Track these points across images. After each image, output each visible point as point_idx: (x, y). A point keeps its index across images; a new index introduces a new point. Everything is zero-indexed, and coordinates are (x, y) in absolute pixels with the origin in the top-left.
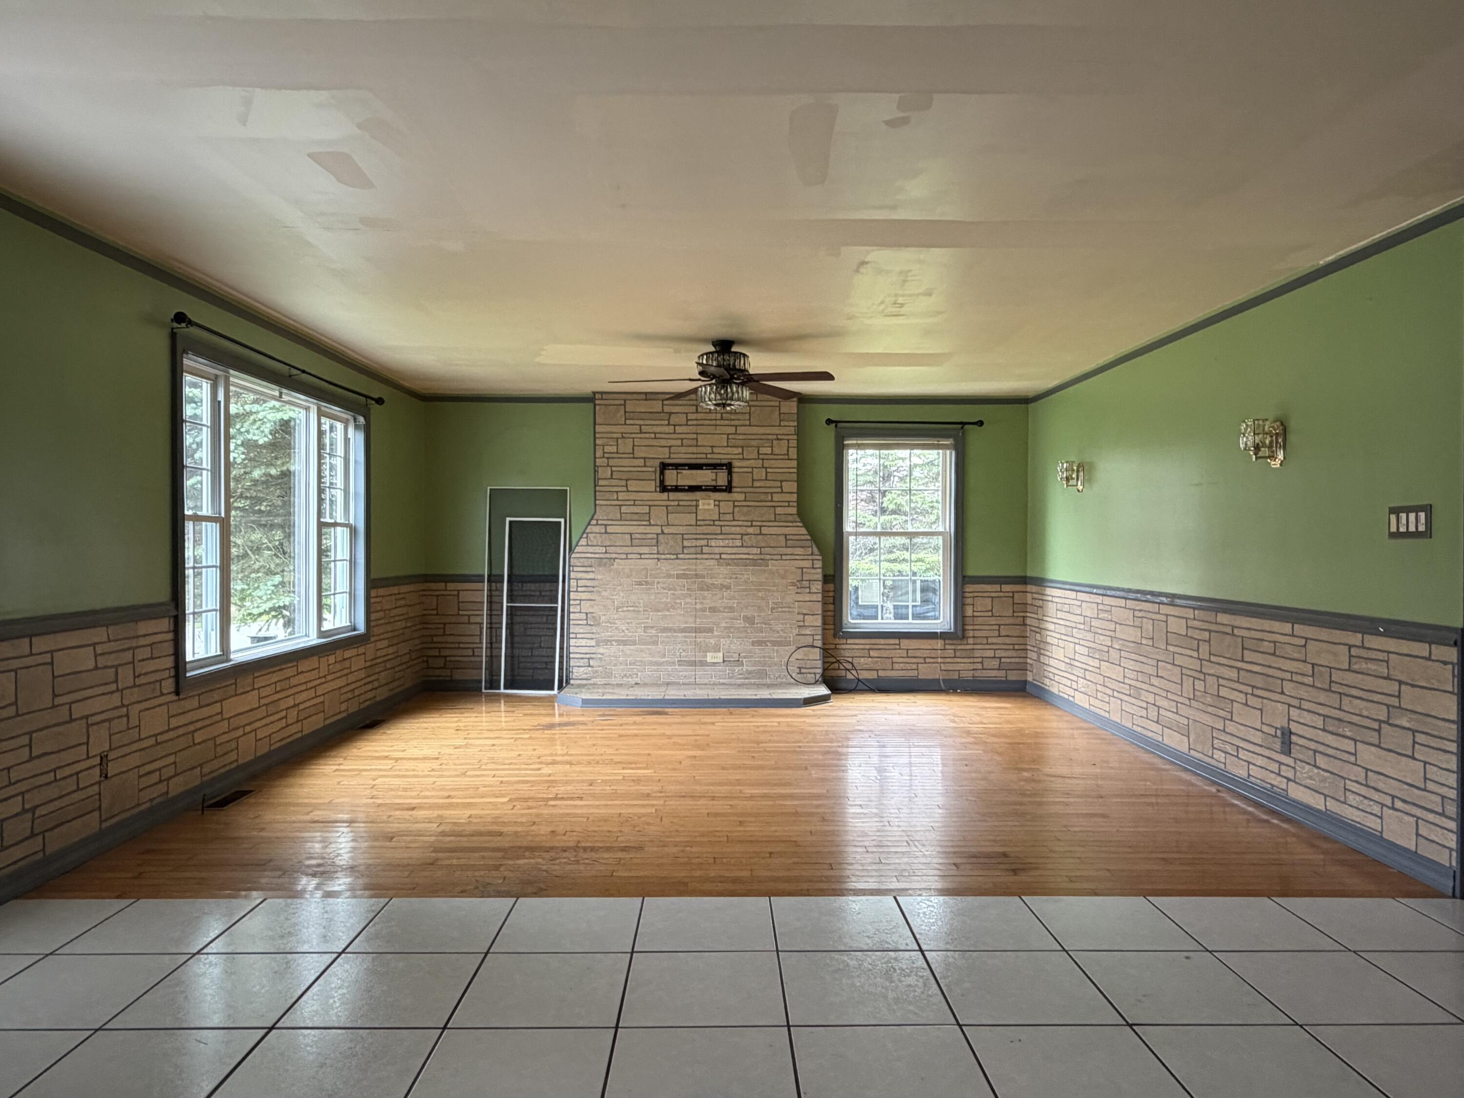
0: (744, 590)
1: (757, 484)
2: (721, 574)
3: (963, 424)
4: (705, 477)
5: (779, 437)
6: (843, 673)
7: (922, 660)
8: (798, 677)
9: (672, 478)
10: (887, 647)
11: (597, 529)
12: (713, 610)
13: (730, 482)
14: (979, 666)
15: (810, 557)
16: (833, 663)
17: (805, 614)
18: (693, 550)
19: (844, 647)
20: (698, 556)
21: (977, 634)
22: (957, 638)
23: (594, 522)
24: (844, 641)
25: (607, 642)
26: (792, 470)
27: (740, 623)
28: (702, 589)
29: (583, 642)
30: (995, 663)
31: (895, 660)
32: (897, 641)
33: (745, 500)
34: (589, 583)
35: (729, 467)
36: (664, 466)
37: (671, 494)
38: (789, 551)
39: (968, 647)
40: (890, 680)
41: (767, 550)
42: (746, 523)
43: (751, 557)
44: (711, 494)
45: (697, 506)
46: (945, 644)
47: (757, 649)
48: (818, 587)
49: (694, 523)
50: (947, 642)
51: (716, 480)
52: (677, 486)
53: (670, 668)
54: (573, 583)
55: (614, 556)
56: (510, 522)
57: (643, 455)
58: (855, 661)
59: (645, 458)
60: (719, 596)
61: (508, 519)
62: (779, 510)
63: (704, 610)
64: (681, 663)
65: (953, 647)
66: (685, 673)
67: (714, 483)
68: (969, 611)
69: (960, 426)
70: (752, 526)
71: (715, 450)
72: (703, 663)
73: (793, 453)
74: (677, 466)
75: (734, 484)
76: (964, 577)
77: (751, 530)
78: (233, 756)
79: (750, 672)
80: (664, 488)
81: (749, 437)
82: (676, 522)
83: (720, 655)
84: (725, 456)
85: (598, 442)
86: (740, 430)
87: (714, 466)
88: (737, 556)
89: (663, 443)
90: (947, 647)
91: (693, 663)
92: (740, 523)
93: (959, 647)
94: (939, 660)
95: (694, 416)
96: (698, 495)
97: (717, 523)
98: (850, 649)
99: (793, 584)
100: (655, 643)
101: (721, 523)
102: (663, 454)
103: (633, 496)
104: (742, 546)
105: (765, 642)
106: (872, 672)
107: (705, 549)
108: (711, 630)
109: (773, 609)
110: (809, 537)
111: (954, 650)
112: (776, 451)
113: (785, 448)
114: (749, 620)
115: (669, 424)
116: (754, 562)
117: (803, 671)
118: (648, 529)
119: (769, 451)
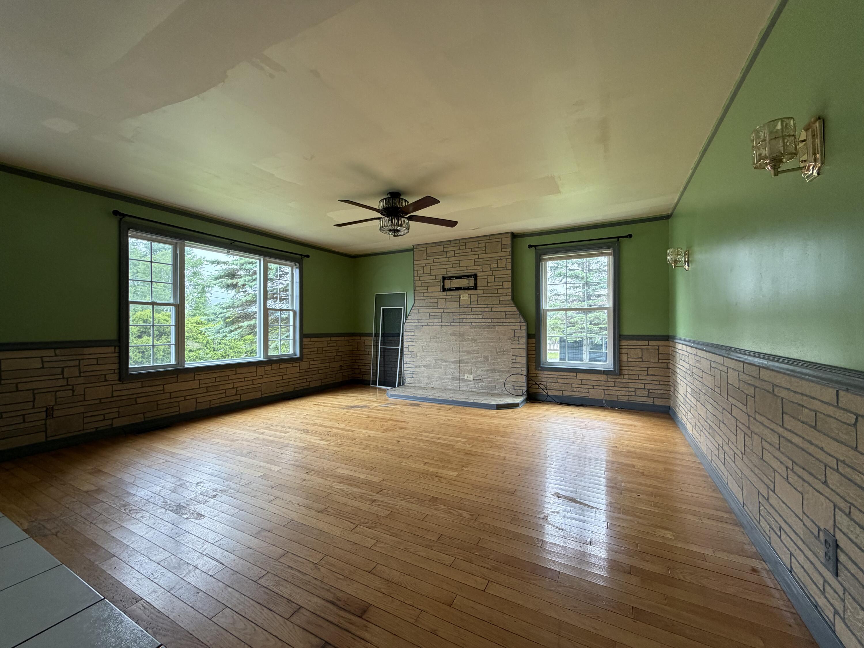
0: (483, 342)
1: (489, 284)
2: (472, 333)
4: (464, 282)
5: (501, 258)
6: (541, 391)
7: (592, 387)
8: (511, 391)
9: (448, 284)
10: (568, 377)
11: (415, 311)
12: (468, 352)
13: (476, 284)
14: (633, 394)
15: (519, 324)
16: (533, 384)
17: (516, 356)
18: (458, 321)
19: (541, 375)
20: (460, 324)
21: (630, 372)
22: (616, 375)
23: (414, 308)
24: (542, 372)
25: (419, 366)
26: (507, 276)
27: (481, 359)
28: (463, 341)
29: (410, 366)
30: (646, 393)
31: (573, 385)
32: (575, 374)
33: (484, 294)
34: (412, 337)
35: (475, 276)
36: (444, 278)
37: (447, 292)
38: (508, 320)
39: (624, 381)
40: (569, 397)
42: (484, 306)
43: (487, 324)
44: (466, 291)
45: (460, 298)
46: (607, 378)
47: (490, 374)
48: (524, 340)
49: (458, 306)
50: (609, 376)
51: (469, 284)
52: (450, 288)
53: (447, 381)
54: (405, 337)
55: (422, 324)
56: (383, 309)
57: (434, 274)
58: (549, 384)
60: (471, 345)
62: (501, 298)
63: (463, 352)
64: (453, 379)
65: (613, 380)
66: (454, 385)
67: (468, 286)
68: (625, 358)
69: (617, 239)
70: (487, 307)
71: (468, 268)
72: (463, 380)
73: (509, 266)
74: (450, 278)
75: (478, 285)
76: (620, 336)
77: (487, 310)
79: (487, 387)
80: (444, 290)
81: (485, 259)
82: (450, 307)
83: (472, 376)
84: (473, 271)
85: (415, 269)
86: (481, 256)
87: (468, 276)
88: (480, 324)
89: (444, 267)
90: (609, 380)
91: (458, 379)
92: (481, 306)
93: (618, 380)
94: (603, 388)
95: (458, 252)
96: (461, 292)
97: (469, 306)
98: (545, 378)
99: (510, 339)
100: (441, 368)
101: (472, 306)
102: (443, 273)
103: (431, 294)
104: (482, 318)
105: (495, 370)
106: (559, 392)
107: (464, 320)
108: (467, 363)
109: (499, 352)
110: (518, 313)
111: (614, 382)
112: (500, 266)
113: (505, 264)
114: (486, 358)
115: (446, 257)
116: (489, 327)
117: (516, 388)
118: (437, 311)
119: (496, 266)
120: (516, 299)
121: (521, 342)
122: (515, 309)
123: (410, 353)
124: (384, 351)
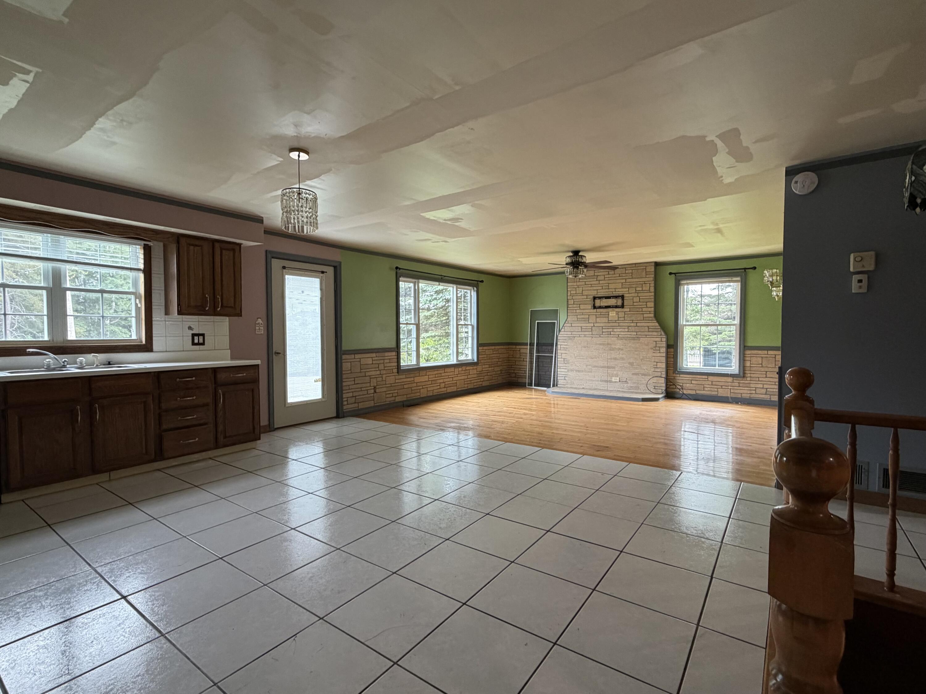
0: (629, 351)
1: (635, 304)
2: (619, 344)
3: (745, 269)
4: (612, 302)
5: (646, 282)
6: (678, 390)
7: (720, 387)
8: (654, 391)
9: (598, 303)
10: (701, 379)
11: (568, 325)
12: (615, 359)
13: (623, 304)
14: (754, 392)
15: (660, 336)
16: (671, 385)
17: (657, 362)
18: (607, 333)
19: (678, 378)
20: (609, 336)
21: (752, 375)
22: (741, 377)
23: (567, 322)
24: (679, 376)
25: (572, 370)
26: (651, 297)
27: (627, 365)
28: (610, 350)
29: (563, 370)
30: (764, 391)
31: (705, 386)
32: (706, 377)
33: (630, 311)
34: (565, 347)
35: (623, 297)
36: (595, 298)
37: (597, 310)
38: (650, 333)
39: (746, 382)
40: (703, 395)
41: (639, 333)
42: (630, 321)
43: (632, 336)
44: (615, 309)
45: (608, 314)
46: (733, 380)
47: (635, 377)
48: (664, 350)
49: (607, 321)
50: (734, 378)
51: (617, 303)
52: (600, 306)
53: (597, 383)
54: (559, 346)
55: (575, 336)
56: (538, 323)
57: (586, 294)
58: (684, 385)
59: (587, 295)
60: (618, 353)
61: (537, 322)
62: (645, 315)
63: (611, 359)
64: (602, 381)
65: (738, 381)
66: (603, 385)
67: (616, 304)
68: (748, 364)
69: (744, 270)
70: (633, 322)
71: (616, 290)
72: (611, 382)
73: (652, 289)
74: (600, 298)
75: (625, 304)
76: (745, 346)
77: (632, 324)
78: (418, 394)
79: (631, 387)
80: (595, 307)
81: (631, 283)
82: (600, 322)
83: (618, 378)
84: (621, 292)
85: (569, 289)
86: (628, 280)
87: (616, 297)
88: (626, 336)
89: (595, 288)
90: (735, 381)
91: (607, 381)
92: (627, 321)
93: (742, 382)
94: (729, 387)
95: (608, 276)
96: (610, 309)
97: (617, 321)
98: (681, 380)
99: (652, 349)
100: (591, 372)
101: (619, 322)
102: (594, 293)
103: (582, 311)
104: (628, 332)
105: (638, 374)
106: (693, 391)
107: (612, 333)
108: (614, 368)
109: (642, 359)
110: (659, 327)
111: (739, 383)
112: (644, 289)
113: (649, 287)
114: (631, 364)
115: (597, 280)
116: (634, 339)
117: (656, 388)
118: (588, 325)
119: (641, 289)
120: (657, 316)
121: (661, 351)
122: (657, 324)
123: (563, 360)
124: (538, 357)
